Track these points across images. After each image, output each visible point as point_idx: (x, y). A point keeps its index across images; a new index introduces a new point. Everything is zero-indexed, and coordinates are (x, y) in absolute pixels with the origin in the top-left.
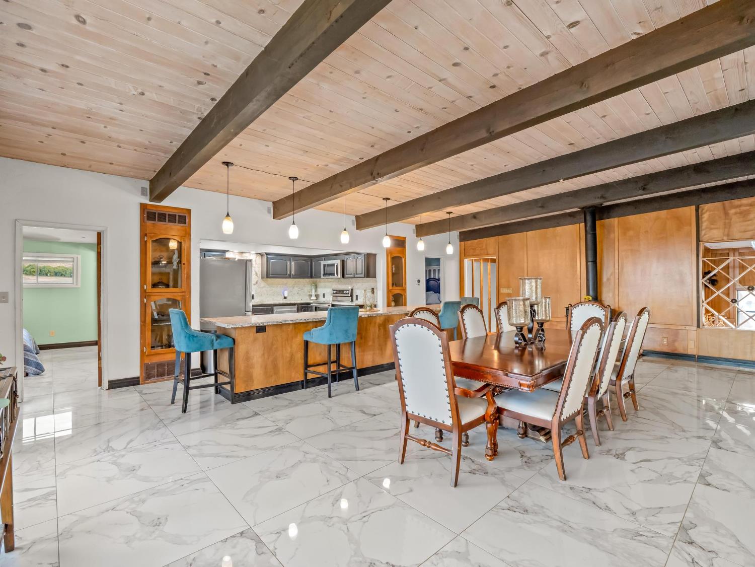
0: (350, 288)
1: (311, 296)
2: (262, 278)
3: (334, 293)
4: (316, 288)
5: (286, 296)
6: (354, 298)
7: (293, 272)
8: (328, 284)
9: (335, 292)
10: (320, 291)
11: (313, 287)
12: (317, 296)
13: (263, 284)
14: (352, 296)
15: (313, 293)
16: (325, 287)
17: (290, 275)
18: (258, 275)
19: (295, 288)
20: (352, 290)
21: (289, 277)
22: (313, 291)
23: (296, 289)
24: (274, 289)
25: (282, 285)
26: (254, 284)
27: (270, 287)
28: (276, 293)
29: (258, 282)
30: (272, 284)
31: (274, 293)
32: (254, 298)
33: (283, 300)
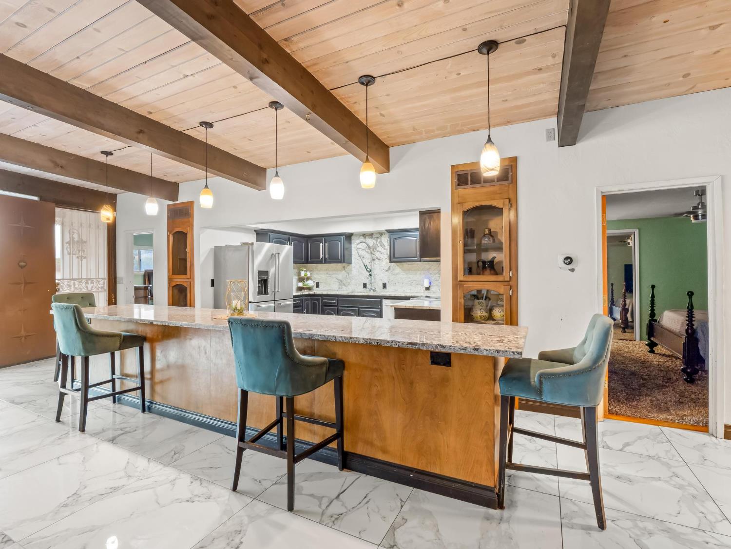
13: (397, 270)
24: (411, 276)
25: (422, 272)
26: (387, 271)
27: (407, 274)
28: (415, 282)
29: (391, 267)
30: (409, 270)
31: (411, 282)
32: (386, 287)
33: (424, 291)
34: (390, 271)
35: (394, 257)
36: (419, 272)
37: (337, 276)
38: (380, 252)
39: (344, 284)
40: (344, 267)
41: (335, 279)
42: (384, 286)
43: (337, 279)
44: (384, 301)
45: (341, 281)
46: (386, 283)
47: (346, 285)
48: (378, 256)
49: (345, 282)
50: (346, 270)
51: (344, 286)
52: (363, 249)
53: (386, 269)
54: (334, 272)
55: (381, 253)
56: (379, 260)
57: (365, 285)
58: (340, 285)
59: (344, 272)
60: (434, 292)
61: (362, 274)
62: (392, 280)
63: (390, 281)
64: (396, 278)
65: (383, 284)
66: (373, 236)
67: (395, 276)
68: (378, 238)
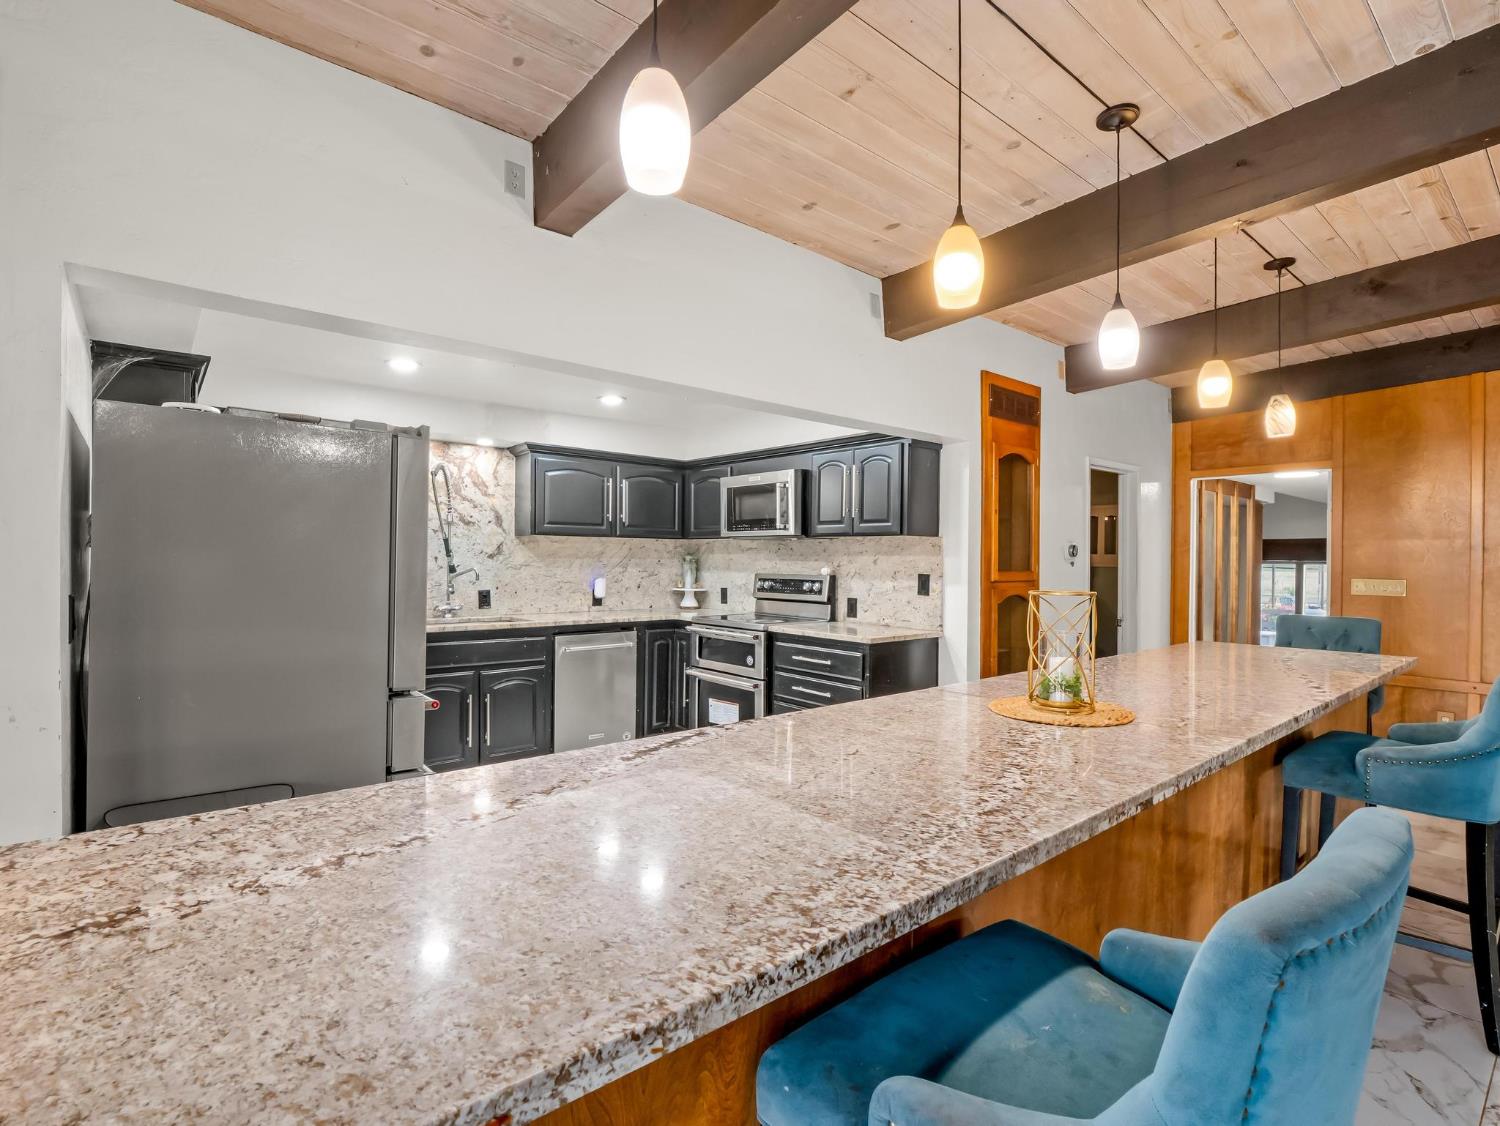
0: (826, 571)
1: (681, 595)
2: (519, 533)
3: (762, 589)
4: (697, 570)
5: (599, 594)
6: (842, 608)
7: (625, 516)
8: (744, 558)
9: (767, 585)
10: (712, 581)
11: (687, 566)
12: (701, 597)
13: (519, 554)
14: (832, 600)
15: (689, 588)
16: (728, 568)
17: (612, 525)
18: (505, 525)
19: (629, 569)
20: (833, 579)
21: (611, 532)
22: (689, 579)
23: (632, 571)
24: (559, 572)
25: (586, 561)
26: (491, 556)
27: (547, 566)
28: (567, 586)
29: (504, 548)
30: (553, 555)
31: (558, 587)
32: (489, 604)
33: (589, 608)
34: (501, 558)
35: (547, 521)
36: (578, 562)
38: (471, 501)
42: (484, 599)
46: (488, 592)
48: (464, 513)
53: (490, 550)
55: (475, 507)
56: (468, 523)
60: (611, 610)
62: (507, 581)
63: (499, 585)
64: (517, 577)
65: (480, 593)
66: (450, 453)
67: (514, 572)
68: (465, 459)
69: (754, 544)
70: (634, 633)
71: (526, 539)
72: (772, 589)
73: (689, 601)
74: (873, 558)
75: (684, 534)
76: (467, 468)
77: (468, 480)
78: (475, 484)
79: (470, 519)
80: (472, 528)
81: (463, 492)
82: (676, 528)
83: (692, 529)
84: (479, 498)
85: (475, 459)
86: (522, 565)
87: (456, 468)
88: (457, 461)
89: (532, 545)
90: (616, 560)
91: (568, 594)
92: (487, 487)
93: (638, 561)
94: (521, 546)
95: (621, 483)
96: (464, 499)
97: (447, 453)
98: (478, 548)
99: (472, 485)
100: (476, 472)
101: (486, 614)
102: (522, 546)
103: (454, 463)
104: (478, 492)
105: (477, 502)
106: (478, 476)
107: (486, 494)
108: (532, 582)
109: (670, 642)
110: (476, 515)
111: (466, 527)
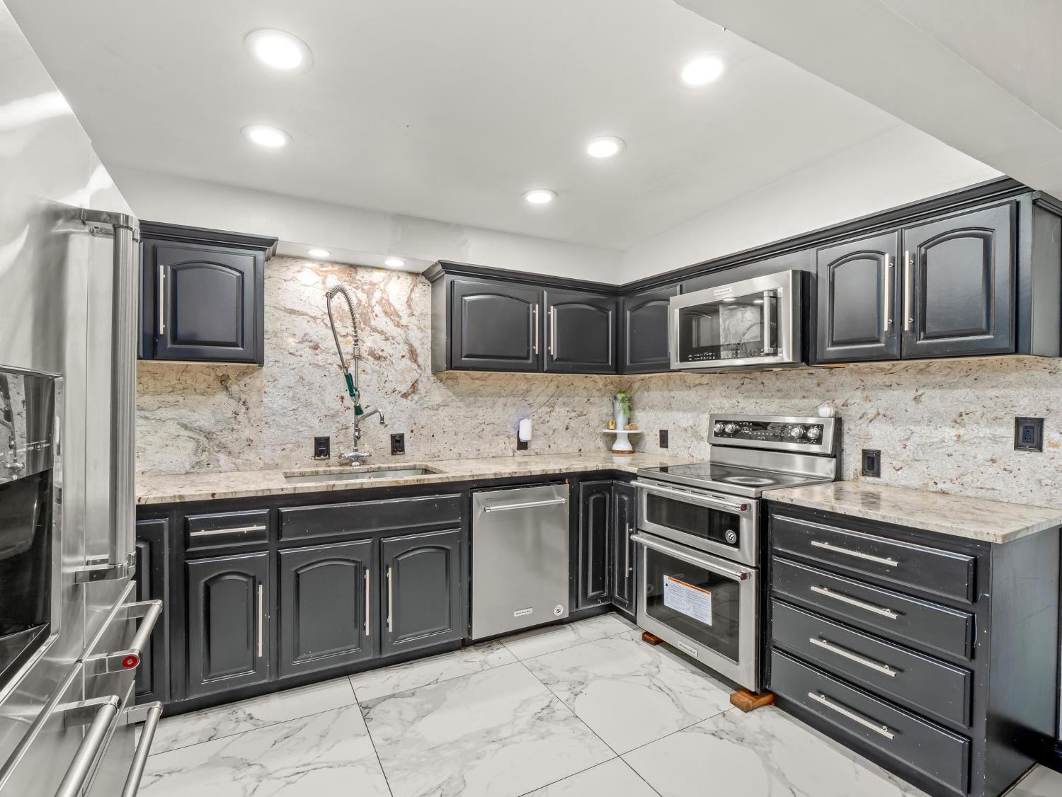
0: (826, 411)
1: (614, 437)
2: (436, 371)
3: (722, 433)
4: (630, 409)
5: (525, 436)
6: (853, 462)
7: (553, 349)
8: (692, 395)
9: (729, 428)
10: (648, 422)
11: (619, 406)
12: (635, 440)
13: (436, 393)
14: (837, 453)
15: (621, 430)
16: (669, 407)
17: (539, 358)
18: (420, 360)
19: (557, 409)
20: (839, 422)
21: (538, 368)
22: (621, 419)
23: (561, 411)
24: (480, 412)
25: (510, 400)
26: (405, 396)
27: (468, 406)
28: (490, 427)
29: (420, 386)
30: (474, 393)
31: (479, 429)
32: (403, 450)
33: (514, 451)
34: (416, 397)
35: (464, 354)
36: (502, 400)
37: (184, 411)
38: (382, 333)
39: (223, 447)
40: (224, 381)
41: (173, 428)
42: (398, 444)
43: (185, 427)
44: (478, 496)
45: (209, 436)
46: (402, 436)
47: (235, 448)
48: (374, 346)
49: (227, 438)
50: (234, 388)
51: (222, 457)
52: (315, 318)
53: (404, 388)
54: (171, 398)
55: (387, 339)
56: (378, 358)
57: (322, 447)
58: (199, 449)
59: (221, 397)
60: (537, 454)
61: (307, 405)
62: (423, 423)
63: (414, 428)
64: (435, 418)
65: (393, 437)
66: (358, 277)
67: (432, 413)
68: (375, 284)
69: (706, 378)
70: (566, 487)
71: (444, 376)
72: (735, 434)
73: (622, 445)
74: (913, 394)
75: (618, 368)
76: (377, 295)
77: (378, 309)
78: (386, 313)
79: (381, 353)
80: (383, 364)
81: (373, 323)
82: (610, 363)
83: (628, 363)
84: (390, 329)
85: (385, 285)
86: (439, 406)
87: (365, 295)
88: (366, 287)
89: (450, 382)
90: (543, 399)
91: (490, 437)
92: (400, 317)
93: (565, 400)
94: (438, 383)
95: (549, 310)
96: (375, 330)
97: (354, 278)
98: (389, 387)
99: (383, 314)
100: (388, 300)
101: (399, 461)
102: (441, 385)
103: (363, 289)
104: (391, 323)
105: (389, 334)
106: (390, 304)
107: (398, 325)
108: (451, 424)
109: (608, 495)
110: (388, 349)
111: (376, 362)
